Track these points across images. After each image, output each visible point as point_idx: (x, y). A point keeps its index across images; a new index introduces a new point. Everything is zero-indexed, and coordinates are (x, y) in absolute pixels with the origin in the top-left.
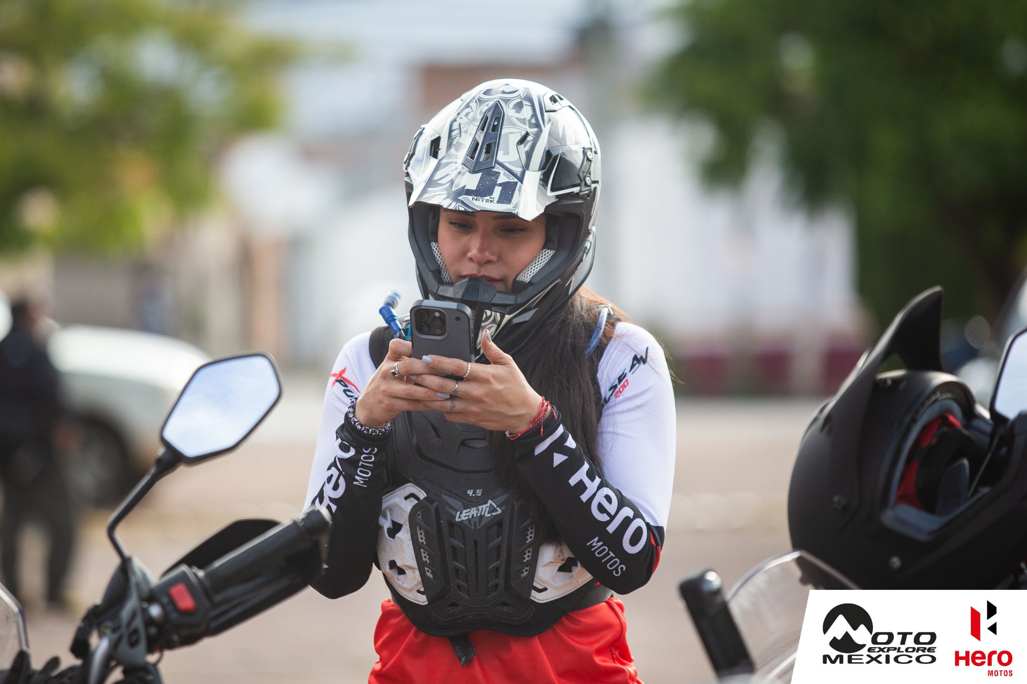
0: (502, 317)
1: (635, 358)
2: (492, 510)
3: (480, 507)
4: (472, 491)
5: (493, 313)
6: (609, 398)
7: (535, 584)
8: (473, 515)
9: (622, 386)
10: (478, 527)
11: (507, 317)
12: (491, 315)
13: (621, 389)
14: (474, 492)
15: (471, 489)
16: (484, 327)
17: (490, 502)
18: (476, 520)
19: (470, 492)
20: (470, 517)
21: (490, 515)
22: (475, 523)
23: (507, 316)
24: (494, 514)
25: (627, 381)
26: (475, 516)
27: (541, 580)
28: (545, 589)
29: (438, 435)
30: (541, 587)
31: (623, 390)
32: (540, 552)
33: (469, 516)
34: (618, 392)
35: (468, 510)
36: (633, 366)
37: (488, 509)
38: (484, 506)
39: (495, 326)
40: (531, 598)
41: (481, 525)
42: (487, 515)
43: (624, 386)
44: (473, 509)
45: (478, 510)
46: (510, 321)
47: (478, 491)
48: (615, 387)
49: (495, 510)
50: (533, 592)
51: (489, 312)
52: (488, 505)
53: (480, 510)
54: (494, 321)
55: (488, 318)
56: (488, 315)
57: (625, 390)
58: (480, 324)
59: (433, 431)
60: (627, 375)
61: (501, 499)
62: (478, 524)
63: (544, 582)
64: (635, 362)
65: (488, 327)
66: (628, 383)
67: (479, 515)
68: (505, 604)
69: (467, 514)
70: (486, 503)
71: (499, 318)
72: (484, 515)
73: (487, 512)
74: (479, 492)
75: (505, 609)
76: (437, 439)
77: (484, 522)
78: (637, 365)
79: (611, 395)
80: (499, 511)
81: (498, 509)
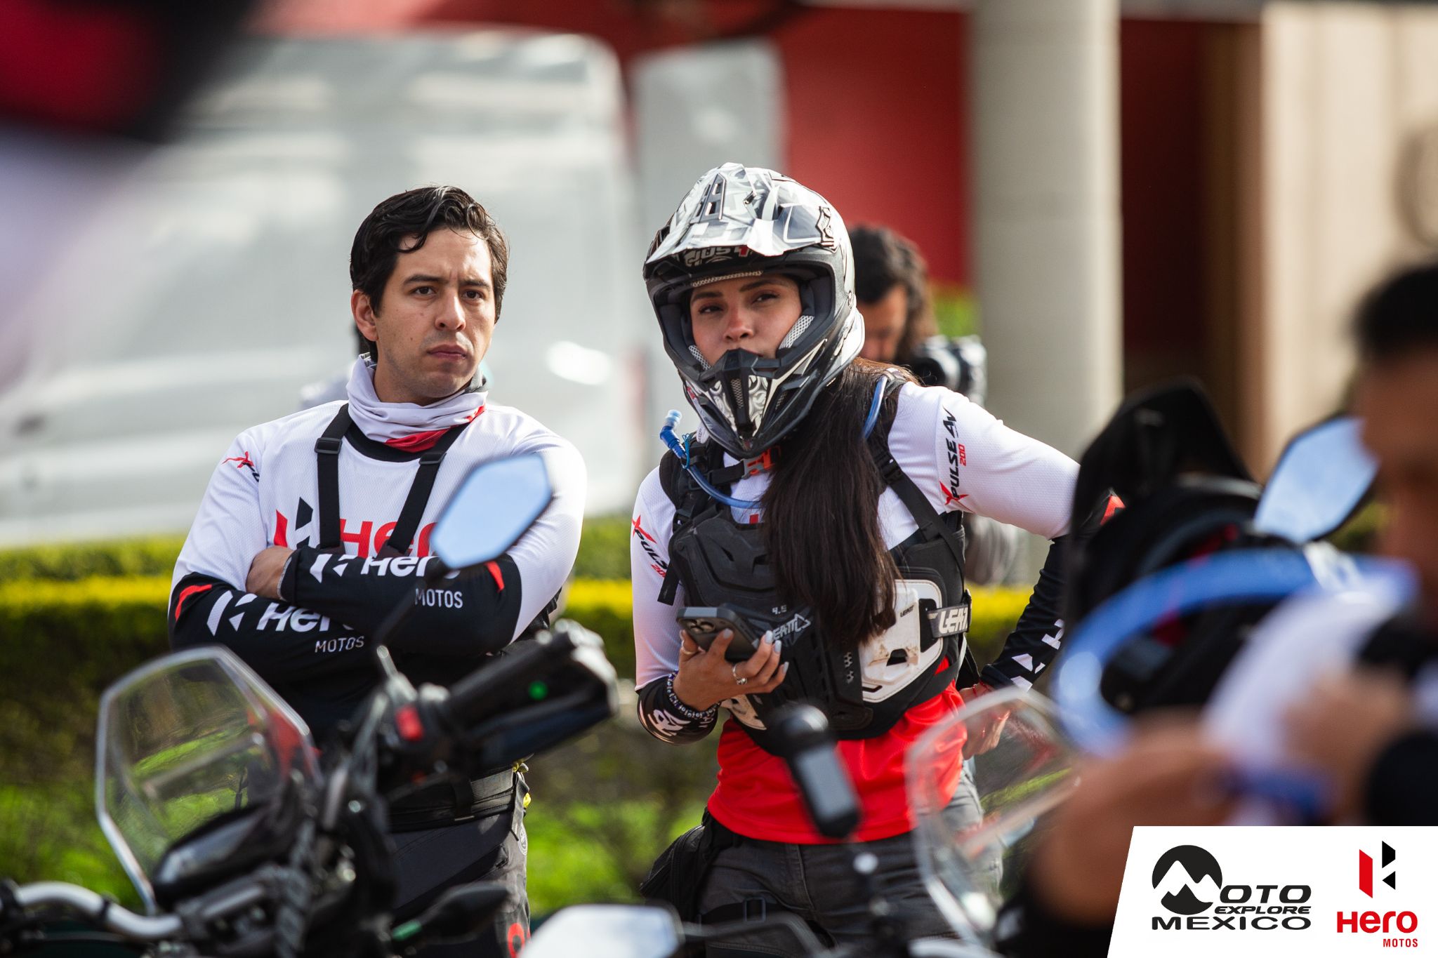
0: (770, 382)
1: (946, 423)
2: (801, 623)
3: (788, 624)
4: (777, 608)
5: (758, 377)
6: (957, 469)
7: (864, 685)
8: (784, 633)
9: (960, 452)
10: (792, 644)
11: (776, 383)
12: (756, 381)
13: (962, 455)
14: (779, 610)
15: (775, 607)
16: (753, 394)
17: (797, 616)
18: (787, 637)
19: (775, 611)
20: (782, 636)
21: (800, 629)
22: (788, 640)
23: (774, 381)
24: (804, 627)
25: (960, 445)
26: (786, 633)
27: (869, 680)
28: (880, 687)
29: (730, 557)
30: (874, 687)
31: (964, 454)
32: (860, 654)
33: (779, 635)
34: (961, 459)
35: (778, 629)
36: (951, 431)
37: (796, 623)
38: (792, 621)
39: (764, 394)
40: (864, 699)
41: (794, 641)
42: (798, 630)
43: (962, 451)
44: (782, 627)
45: (787, 627)
46: (779, 388)
47: (782, 608)
48: (955, 457)
49: (803, 623)
50: (865, 693)
51: (753, 378)
52: (796, 619)
53: (789, 626)
54: (762, 387)
55: (754, 384)
56: (754, 381)
57: (966, 452)
58: (748, 393)
59: (725, 555)
60: (955, 442)
61: (807, 611)
62: (790, 640)
63: (875, 681)
64: (949, 426)
65: (756, 394)
66: (963, 447)
67: (789, 632)
68: (841, 713)
69: (778, 633)
70: (793, 618)
71: (766, 384)
72: (794, 631)
73: (796, 627)
74: (784, 609)
75: (843, 718)
76: (730, 562)
77: (796, 638)
78: (953, 427)
79: (957, 464)
80: (808, 623)
81: (806, 621)
